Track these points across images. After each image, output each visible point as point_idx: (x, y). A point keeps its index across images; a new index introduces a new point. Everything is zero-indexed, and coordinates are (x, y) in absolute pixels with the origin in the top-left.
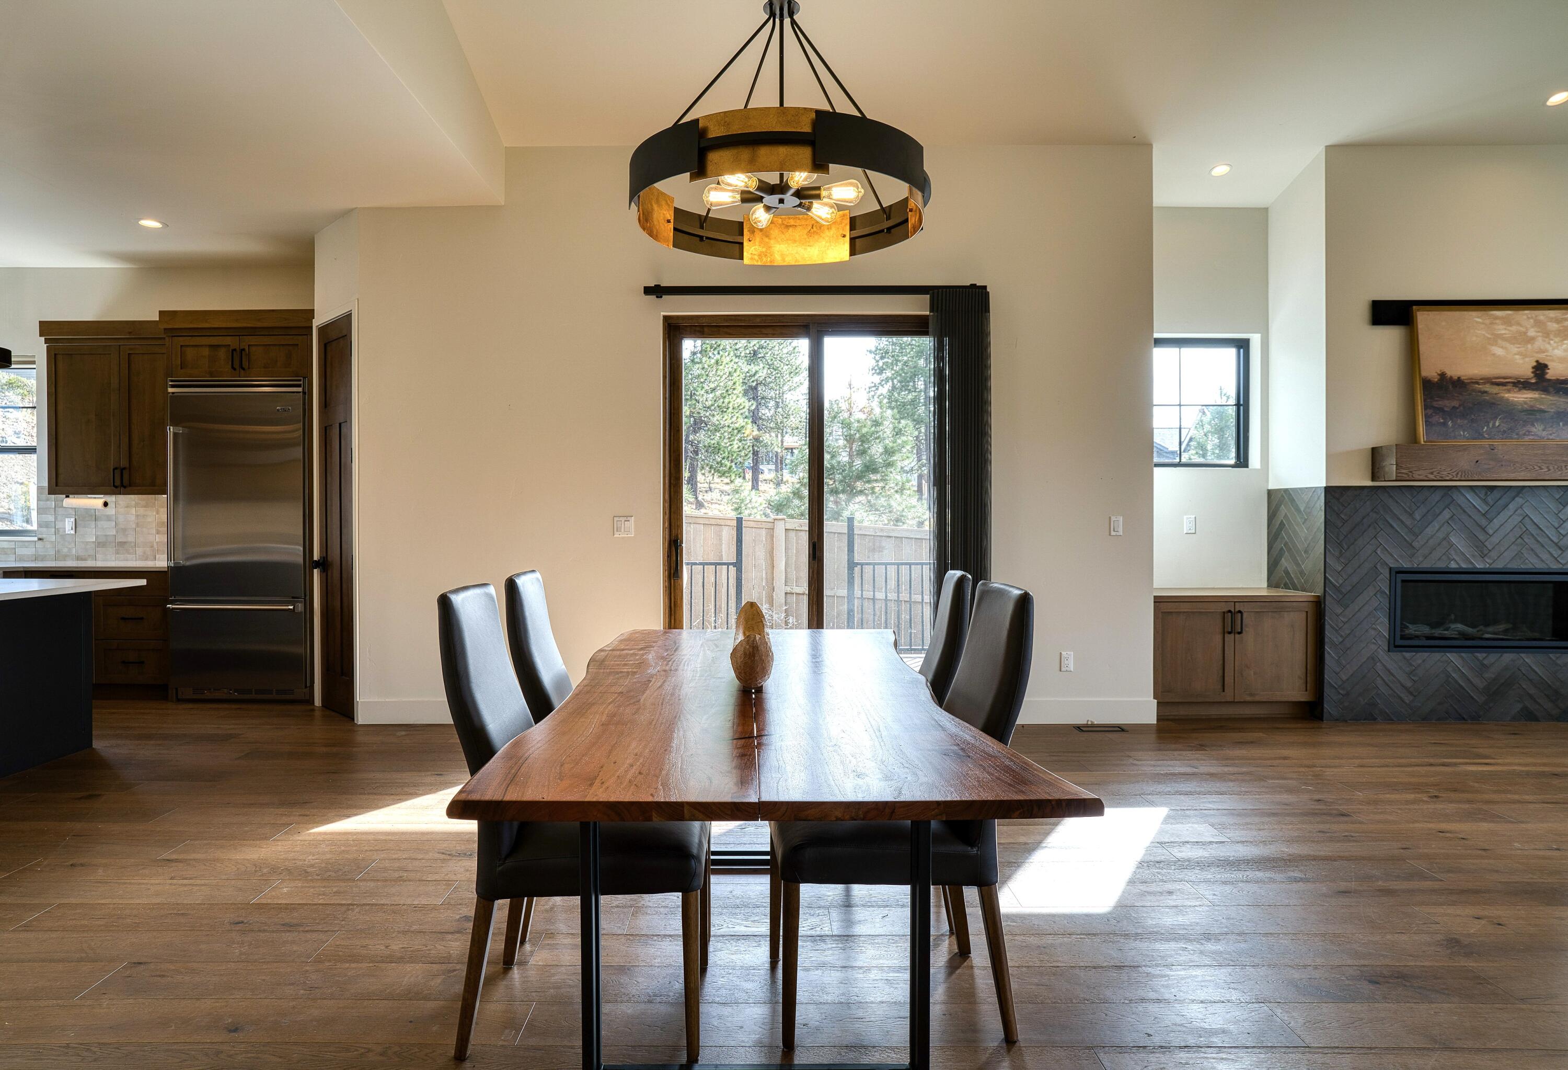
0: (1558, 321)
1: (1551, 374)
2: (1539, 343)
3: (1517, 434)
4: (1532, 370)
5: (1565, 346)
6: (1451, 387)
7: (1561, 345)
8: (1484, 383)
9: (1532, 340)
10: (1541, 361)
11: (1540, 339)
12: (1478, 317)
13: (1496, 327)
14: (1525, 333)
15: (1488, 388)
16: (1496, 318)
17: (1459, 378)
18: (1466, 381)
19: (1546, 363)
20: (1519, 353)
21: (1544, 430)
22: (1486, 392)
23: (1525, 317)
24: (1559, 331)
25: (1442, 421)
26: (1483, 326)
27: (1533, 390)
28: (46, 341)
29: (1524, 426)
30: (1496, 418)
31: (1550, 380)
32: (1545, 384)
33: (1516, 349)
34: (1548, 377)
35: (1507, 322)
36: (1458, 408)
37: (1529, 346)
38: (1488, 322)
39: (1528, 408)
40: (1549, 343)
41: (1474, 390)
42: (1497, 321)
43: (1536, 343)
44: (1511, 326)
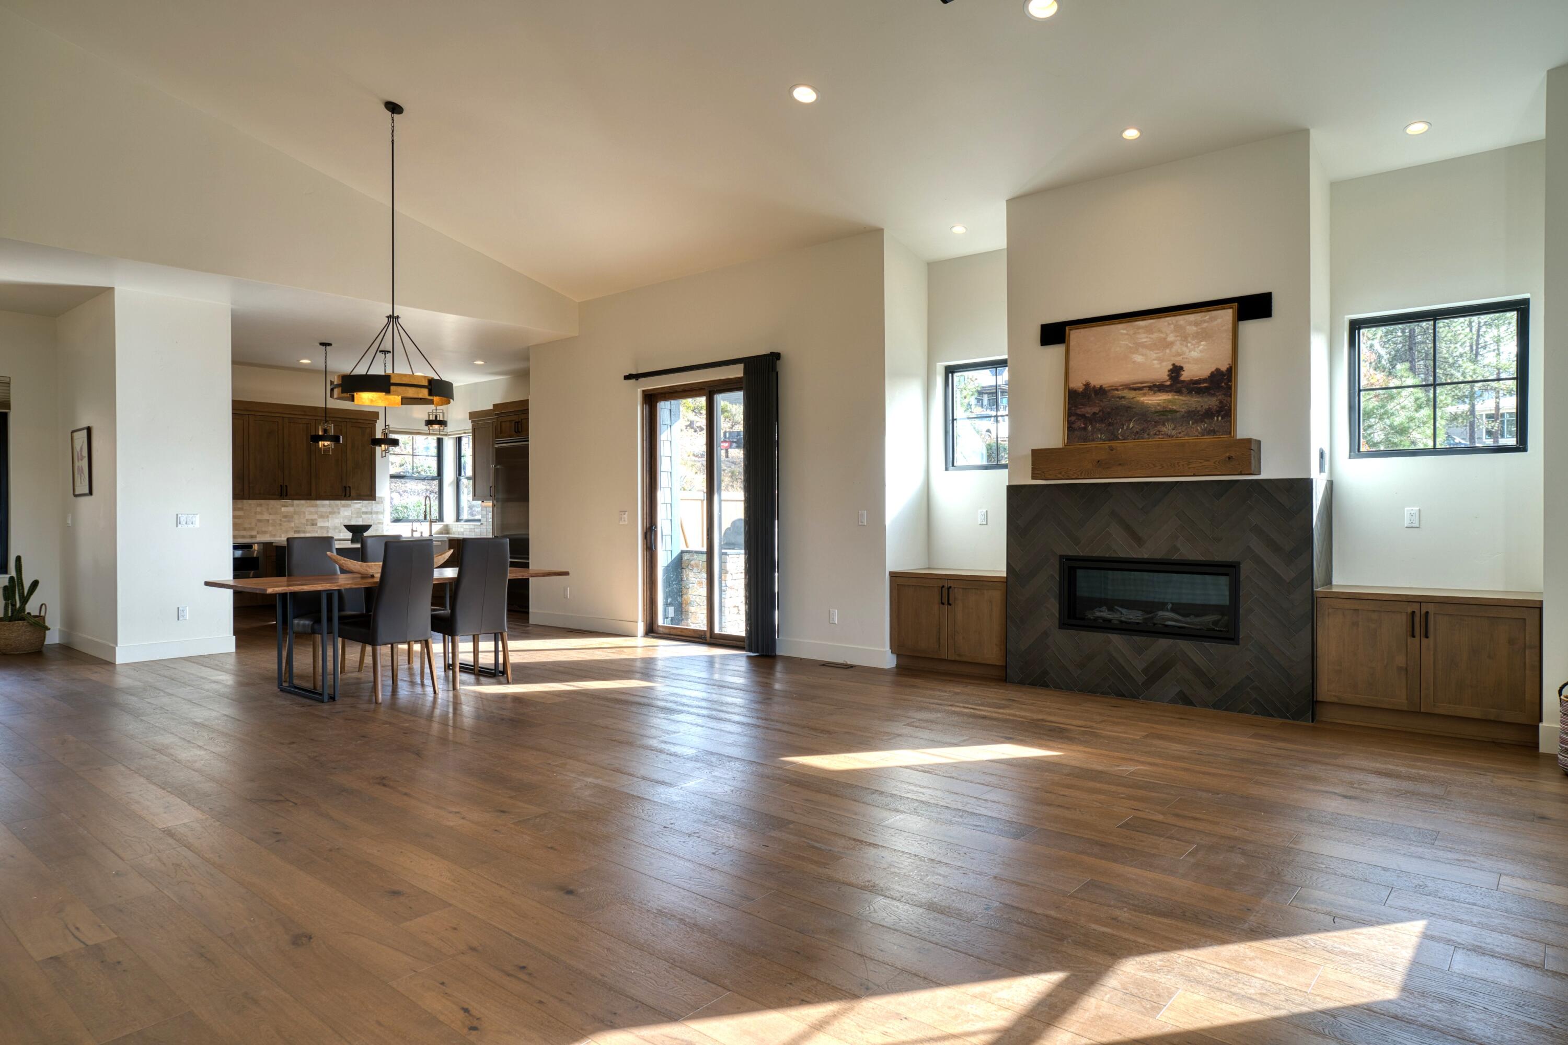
0: (1196, 324)
1: (1185, 376)
2: (1177, 347)
3: (1148, 434)
4: (1167, 373)
5: (1201, 347)
6: (1093, 395)
7: (1198, 347)
8: (1123, 389)
9: (1171, 344)
10: (1177, 364)
11: (1178, 343)
12: (1123, 329)
13: (1138, 336)
14: (1165, 339)
15: (1126, 393)
16: (1139, 328)
17: (1101, 386)
18: (1107, 389)
19: (1182, 365)
20: (1158, 359)
21: (1173, 429)
22: (1124, 397)
23: (1166, 324)
24: (1197, 333)
25: (1083, 426)
26: (1127, 337)
27: (1167, 392)
28: (472, 422)
29: (1156, 426)
30: (1131, 420)
31: (1184, 381)
32: (1179, 385)
33: (1155, 355)
34: (1182, 378)
35: (1149, 330)
36: (1097, 414)
37: (1168, 351)
38: (1131, 332)
39: (1162, 410)
40: (1187, 346)
41: (1113, 397)
42: (1140, 331)
43: (1174, 347)
44: (1152, 334)
